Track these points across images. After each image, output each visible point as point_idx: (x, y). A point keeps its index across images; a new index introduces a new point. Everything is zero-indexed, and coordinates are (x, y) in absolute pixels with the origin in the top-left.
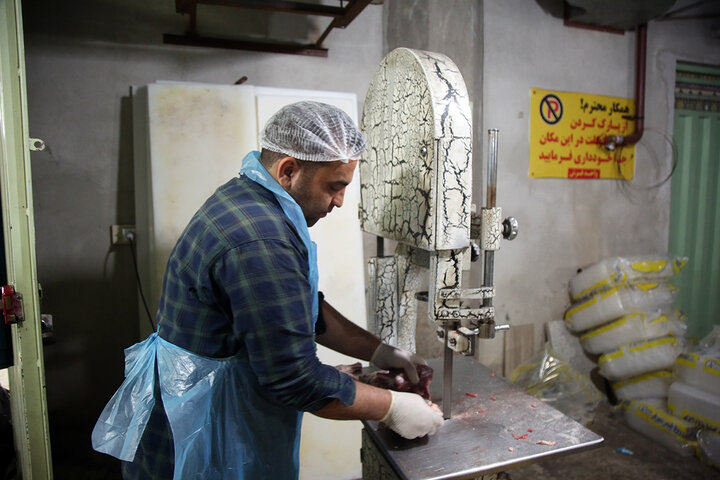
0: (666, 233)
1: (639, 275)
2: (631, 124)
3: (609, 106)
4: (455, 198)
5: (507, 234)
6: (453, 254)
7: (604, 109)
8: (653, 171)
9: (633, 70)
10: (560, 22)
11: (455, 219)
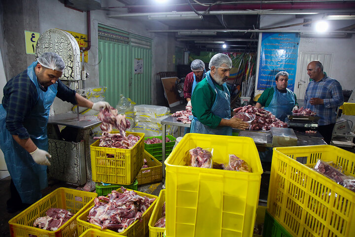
0: (98, 80)
1: (95, 93)
2: (86, 43)
3: (80, 37)
4: (78, 68)
5: (87, 77)
6: (78, 81)
7: (78, 38)
8: (93, 60)
9: (86, 25)
10: (64, 5)
11: (78, 73)
